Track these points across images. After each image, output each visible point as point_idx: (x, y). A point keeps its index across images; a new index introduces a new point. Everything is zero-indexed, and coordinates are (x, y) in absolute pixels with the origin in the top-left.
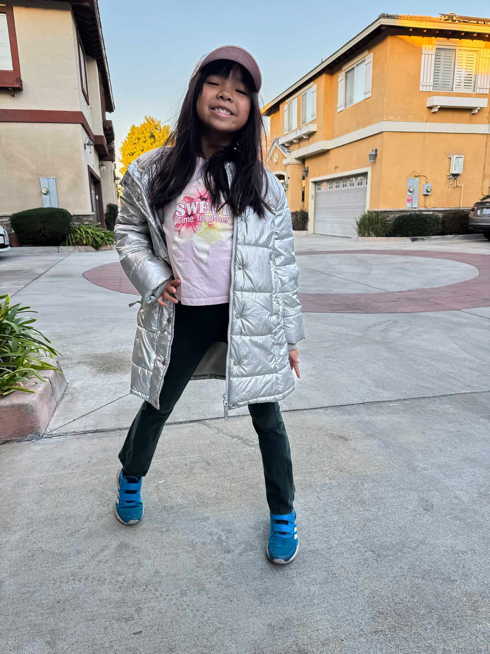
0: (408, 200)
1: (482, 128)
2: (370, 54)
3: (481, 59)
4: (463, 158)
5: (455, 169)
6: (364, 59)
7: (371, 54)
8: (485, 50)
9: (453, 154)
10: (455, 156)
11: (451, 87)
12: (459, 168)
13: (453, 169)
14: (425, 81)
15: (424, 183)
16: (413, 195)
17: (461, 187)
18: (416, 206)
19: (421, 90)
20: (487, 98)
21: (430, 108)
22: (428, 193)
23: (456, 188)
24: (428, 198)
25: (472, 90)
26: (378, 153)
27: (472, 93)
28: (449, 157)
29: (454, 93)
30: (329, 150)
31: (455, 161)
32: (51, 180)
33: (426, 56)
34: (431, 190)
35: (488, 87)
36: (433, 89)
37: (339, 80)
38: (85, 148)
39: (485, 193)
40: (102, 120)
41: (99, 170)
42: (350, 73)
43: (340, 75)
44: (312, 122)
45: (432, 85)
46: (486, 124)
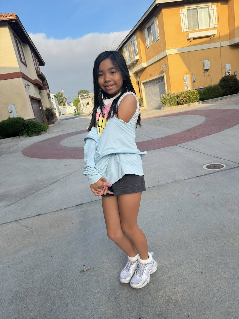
0: (185, 86)
1: (217, 44)
3: (211, 11)
4: (209, 61)
7: (157, 19)
8: (212, 6)
9: (204, 60)
10: (205, 61)
11: (198, 27)
12: (208, 66)
13: (205, 67)
14: (184, 26)
15: (192, 76)
16: (187, 83)
17: (211, 75)
18: (190, 88)
19: (183, 31)
20: (216, 29)
21: (189, 39)
22: (194, 81)
23: (208, 76)
24: (195, 83)
25: (209, 26)
27: (209, 28)
28: (203, 61)
29: (200, 30)
30: (146, 67)
31: (205, 63)
32: (13, 105)
33: (183, 14)
34: (196, 79)
35: (217, 23)
36: (189, 30)
37: (145, 32)
38: (26, 88)
39: (223, 76)
40: (36, 71)
41: (40, 95)
42: (149, 29)
43: (145, 30)
44: (137, 55)
45: (188, 28)
46: (219, 42)
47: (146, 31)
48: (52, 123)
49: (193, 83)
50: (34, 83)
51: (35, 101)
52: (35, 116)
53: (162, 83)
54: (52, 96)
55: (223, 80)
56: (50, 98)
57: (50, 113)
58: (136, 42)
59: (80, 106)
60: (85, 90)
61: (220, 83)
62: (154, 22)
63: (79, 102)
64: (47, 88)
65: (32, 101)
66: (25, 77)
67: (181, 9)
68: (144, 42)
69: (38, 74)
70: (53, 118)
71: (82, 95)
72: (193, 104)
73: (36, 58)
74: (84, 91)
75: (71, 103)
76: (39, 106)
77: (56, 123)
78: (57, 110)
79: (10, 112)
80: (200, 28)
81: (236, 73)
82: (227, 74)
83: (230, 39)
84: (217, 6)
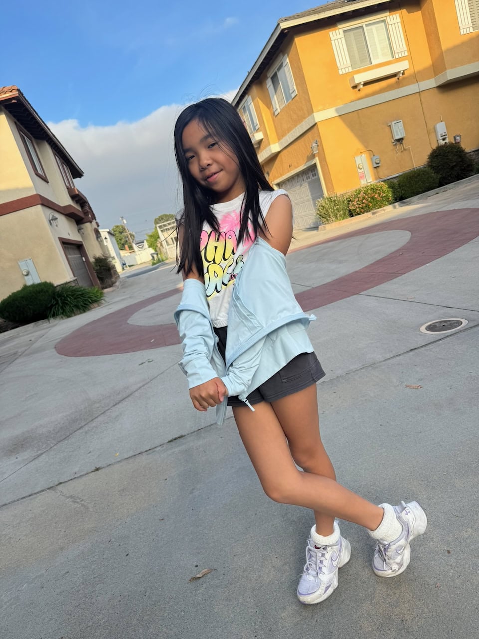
0: (361, 177)
1: (412, 89)
2: (285, 56)
3: (390, 27)
4: (401, 123)
5: (398, 135)
8: (391, 17)
9: (391, 122)
10: (393, 123)
11: (369, 60)
12: (401, 133)
13: (396, 135)
14: (342, 64)
15: (371, 156)
16: (365, 171)
17: (409, 149)
18: (371, 180)
19: (341, 73)
20: (407, 59)
21: (355, 87)
22: (378, 165)
23: (404, 152)
24: (379, 169)
25: (390, 56)
26: (319, 144)
27: (392, 60)
28: (388, 125)
29: (373, 66)
30: (279, 153)
31: (395, 127)
32: (29, 261)
33: (336, 41)
34: (380, 161)
35: (405, 48)
36: (353, 69)
37: (268, 86)
38: (51, 224)
39: (434, 147)
40: (67, 190)
41: (79, 234)
42: (275, 79)
43: (267, 82)
44: (258, 131)
45: (350, 65)
46: (414, 83)
47: (269, 83)
48: (110, 286)
49: (375, 169)
50: (65, 213)
51: (72, 246)
52: (75, 276)
53: (315, 177)
54: (104, 233)
55: (435, 155)
56: (101, 236)
57: (103, 266)
58: (252, 107)
59: (161, 245)
60: (168, 214)
61: (429, 162)
62: (282, 63)
63: (159, 237)
64: (93, 219)
65: (65, 247)
66: (47, 204)
67: (332, 31)
68: (269, 104)
69: (72, 194)
70: (111, 274)
71: (163, 224)
72: (382, 210)
73: (64, 166)
74: (166, 216)
75: (143, 242)
76: (80, 255)
77: (117, 283)
78: (117, 259)
79: (26, 273)
80: (374, 62)
81: (458, 138)
82: (442, 143)
83: (435, 75)
84: (400, 18)
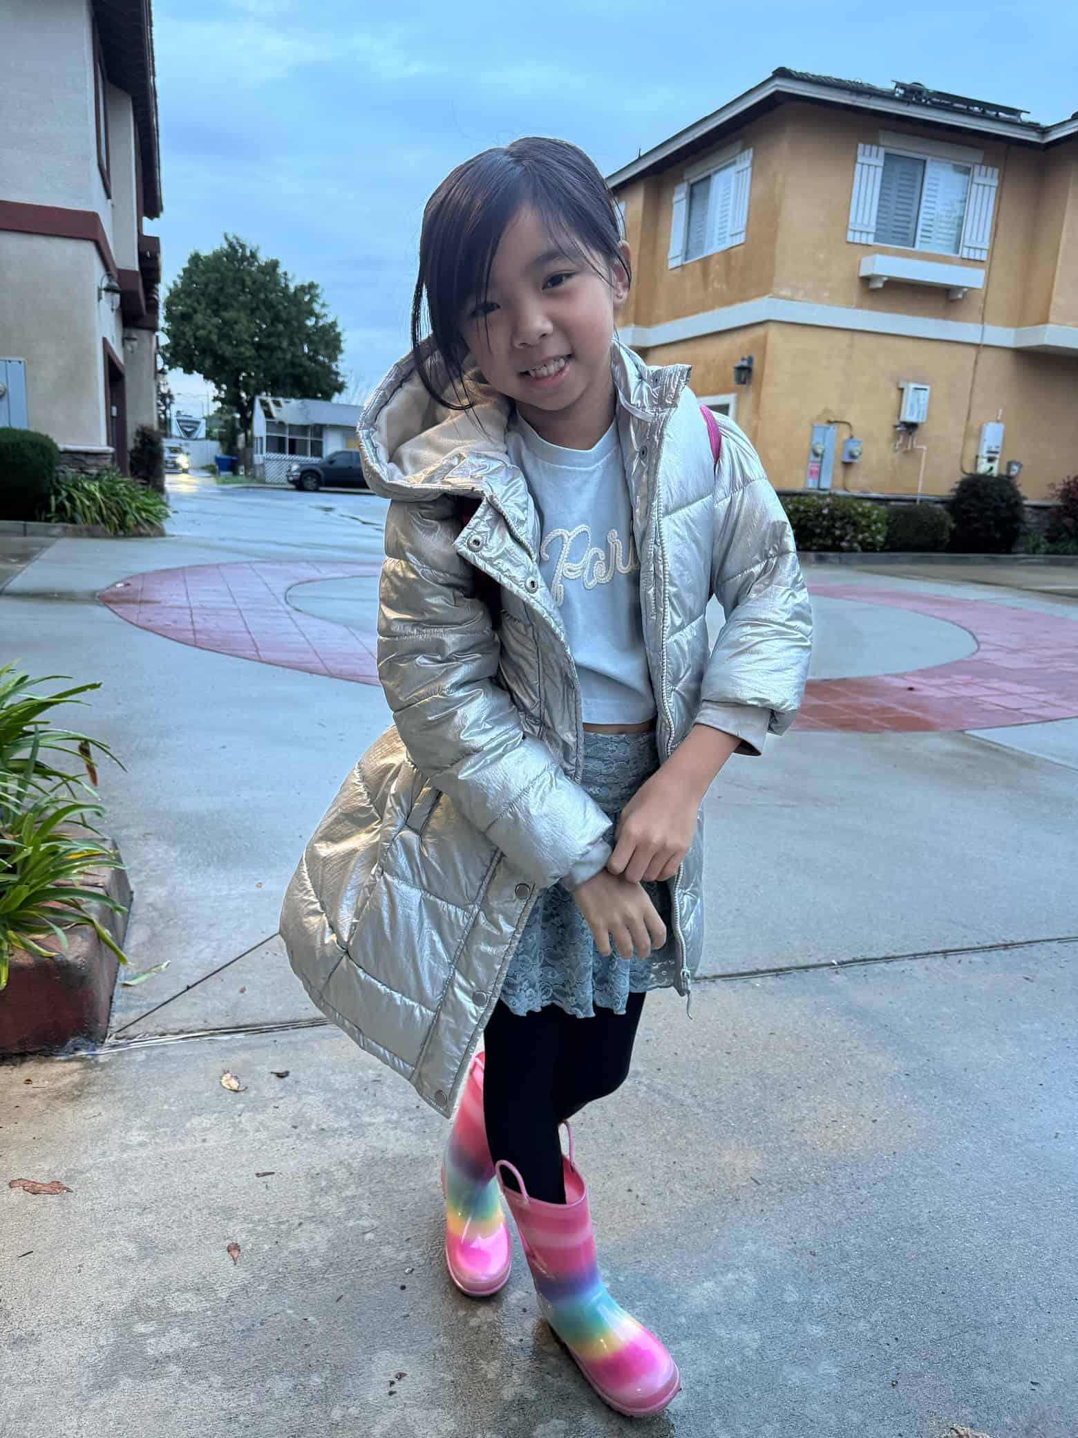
0: (812, 473)
1: (967, 331)
2: (746, 152)
3: (974, 186)
4: (928, 392)
5: (912, 414)
6: (732, 160)
7: (749, 154)
8: (983, 168)
9: (908, 381)
10: (913, 386)
11: (911, 237)
12: (919, 413)
13: (908, 413)
14: (859, 221)
15: (846, 437)
16: (821, 462)
17: (920, 452)
18: (826, 484)
19: (850, 238)
20: (982, 268)
21: (866, 280)
22: (852, 461)
23: (910, 454)
24: (851, 470)
25: (953, 247)
26: (755, 366)
27: (953, 255)
28: (901, 386)
29: (916, 252)
30: (646, 350)
31: (909, 395)
33: (865, 167)
34: (860, 454)
35: (986, 245)
36: (875, 241)
37: (675, 199)
38: (100, 298)
39: (969, 470)
42: (699, 189)
43: (677, 189)
45: (874, 231)
46: (977, 322)
47: (680, 194)
49: (840, 464)
61: (954, 498)
62: (734, 163)
67: (865, 143)
83: (1020, 324)
84: (999, 176)
